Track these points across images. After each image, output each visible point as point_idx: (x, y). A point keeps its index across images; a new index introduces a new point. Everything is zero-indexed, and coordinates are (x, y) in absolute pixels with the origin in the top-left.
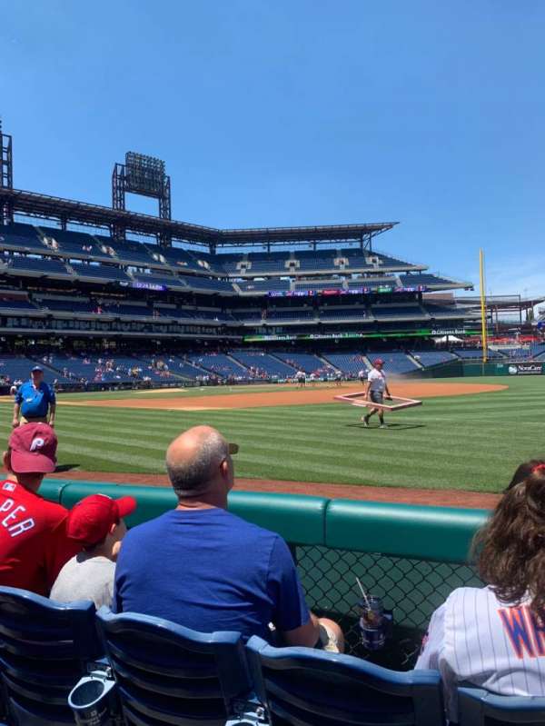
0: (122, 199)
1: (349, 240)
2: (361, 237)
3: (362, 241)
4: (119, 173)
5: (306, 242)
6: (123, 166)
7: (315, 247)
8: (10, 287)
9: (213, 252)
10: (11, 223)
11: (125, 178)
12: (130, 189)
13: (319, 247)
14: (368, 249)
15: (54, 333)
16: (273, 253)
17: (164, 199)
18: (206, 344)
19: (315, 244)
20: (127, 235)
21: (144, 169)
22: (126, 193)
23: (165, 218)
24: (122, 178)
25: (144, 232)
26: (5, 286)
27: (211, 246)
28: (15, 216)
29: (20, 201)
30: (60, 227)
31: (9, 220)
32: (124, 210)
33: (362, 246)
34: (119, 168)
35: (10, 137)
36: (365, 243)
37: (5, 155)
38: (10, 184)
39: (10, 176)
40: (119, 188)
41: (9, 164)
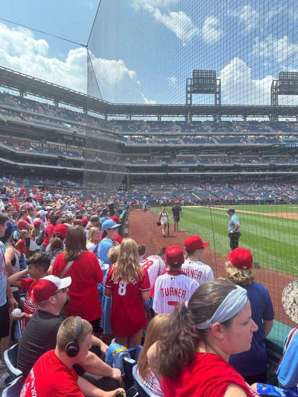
0: (276, 99)
4: (275, 85)
6: (277, 81)
8: (220, 153)
11: (278, 87)
12: (280, 93)
20: (278, 118)
21: (290, 80)
22: (279, 95)
24: (277, 87)
25: (289, 115)
28: (222, 118)
29: (224, 110)
30: (243, 120)
31: (221, 120)
32: (277, 105)
34: (275, 82)
35: (220, 80)
37: (218, 89)
38: (220, 102)
39: (220, 99)
40: (275, 94)
41: (219, 93)
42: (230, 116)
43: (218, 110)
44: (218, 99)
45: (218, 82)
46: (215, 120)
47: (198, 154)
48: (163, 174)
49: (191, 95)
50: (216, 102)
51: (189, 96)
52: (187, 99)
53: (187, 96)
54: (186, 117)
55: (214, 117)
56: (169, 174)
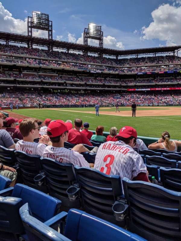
0: (87, 41)
1: (169, 52)
2: (174, 51)
3: (174, 53)
5: (152, 53)
6: (87, 29)
7: (155, 55)
8: (53, 73)
9: (117, 58)
10: (52, 51)
12: (89, 37)
13: (157, 55)
14: (176, 55)
15: (66, 88)
16: (139, 58)
17: (101, 40)
18: (114, 92)
19: (155, 54)
20: (88, 54)
22: (88, 39)
23: (101, 47)
24: (87, 33)
25: (94, 52)
26: (51, 72)
27: (116, 57)
28: (53, 49)
29: (55, 44)
30: (67, 52)
31: (52, 50)
32: (87, 45)
33: (174, 54)
34: (86, 30)
35: (52, 21)
36: (175, 53)
37: (50, 28)
38: (52, 37)
39: (52, 35)
40: (86, 37)
41: (51, 31)
42: (58, 48)
43: (51, 43)
44: (50, 35)
45: (50, 23)
46: (49, 50)
47: (38, 72)
48: (13, 85)
49: (31, 29)
50: (49, 37)
51: (30, 29)
52: (28, 31)
53: (28, 29)
54: (28, 44)
55: (49, 47)
56: (18, 85)
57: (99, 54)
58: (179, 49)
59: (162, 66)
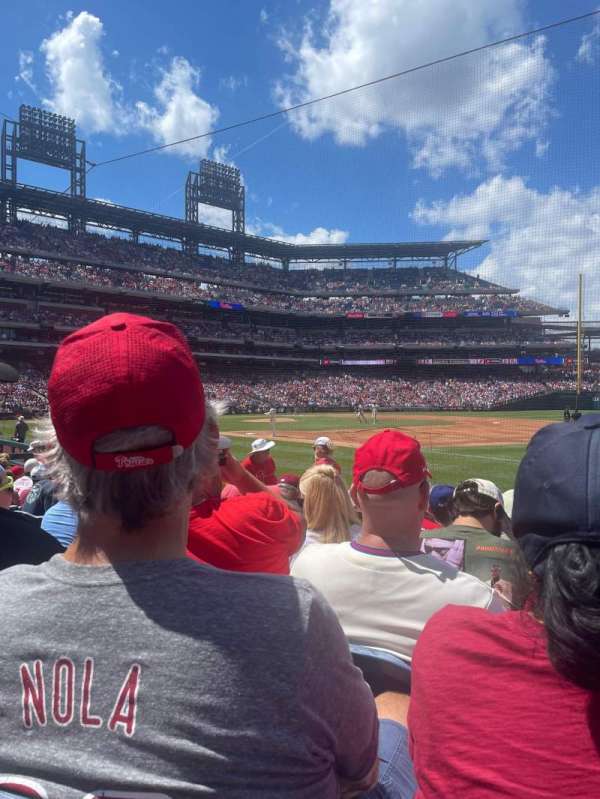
0: (197, 210)
1: (431, 258)
2: (446, 255)
3: (446, 260)
4: (192, 182)
5: (386, 259)
7: (395, 265)
9: (285, 267)
10: (83, 233)
11: (199, 188)
13: (399, 265)
14: (452, 268)
16: (349, 270)
17: (238, 210)
19: (395, 261)
20: (200, 249)
21: (218, 179)
22: (200, 204)
23: (237, 232)
24: (195, 188)
25: (216, 246)
27: (283, 262)
28: (86, 227)
29: (94, 212)
30: (131, 239)
32: (197, 222)
33: (446, 264)
34: (193, 176)
35: (84, 143)
36: (449, 262)
37: (78, 161)
38: (83, 191)
39: (82, 183)
40: (192, 199)
41: (82, 171)
42: (104, 225)
44: (79, 182)
45: (79, 146)
46: (72, 230)
49: (14, 161)
50: (73, 188)
52: (4, 166)
53: (3, 160)
55: (71, 221)
57: (233, 252)
58: (459, 251)
59: (415, 297)
